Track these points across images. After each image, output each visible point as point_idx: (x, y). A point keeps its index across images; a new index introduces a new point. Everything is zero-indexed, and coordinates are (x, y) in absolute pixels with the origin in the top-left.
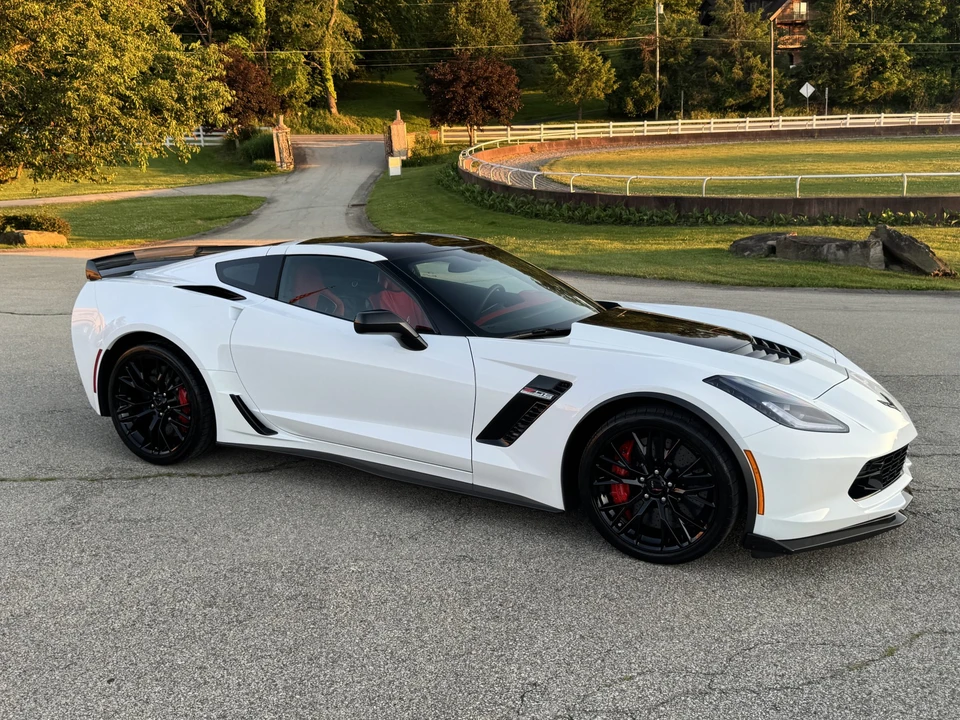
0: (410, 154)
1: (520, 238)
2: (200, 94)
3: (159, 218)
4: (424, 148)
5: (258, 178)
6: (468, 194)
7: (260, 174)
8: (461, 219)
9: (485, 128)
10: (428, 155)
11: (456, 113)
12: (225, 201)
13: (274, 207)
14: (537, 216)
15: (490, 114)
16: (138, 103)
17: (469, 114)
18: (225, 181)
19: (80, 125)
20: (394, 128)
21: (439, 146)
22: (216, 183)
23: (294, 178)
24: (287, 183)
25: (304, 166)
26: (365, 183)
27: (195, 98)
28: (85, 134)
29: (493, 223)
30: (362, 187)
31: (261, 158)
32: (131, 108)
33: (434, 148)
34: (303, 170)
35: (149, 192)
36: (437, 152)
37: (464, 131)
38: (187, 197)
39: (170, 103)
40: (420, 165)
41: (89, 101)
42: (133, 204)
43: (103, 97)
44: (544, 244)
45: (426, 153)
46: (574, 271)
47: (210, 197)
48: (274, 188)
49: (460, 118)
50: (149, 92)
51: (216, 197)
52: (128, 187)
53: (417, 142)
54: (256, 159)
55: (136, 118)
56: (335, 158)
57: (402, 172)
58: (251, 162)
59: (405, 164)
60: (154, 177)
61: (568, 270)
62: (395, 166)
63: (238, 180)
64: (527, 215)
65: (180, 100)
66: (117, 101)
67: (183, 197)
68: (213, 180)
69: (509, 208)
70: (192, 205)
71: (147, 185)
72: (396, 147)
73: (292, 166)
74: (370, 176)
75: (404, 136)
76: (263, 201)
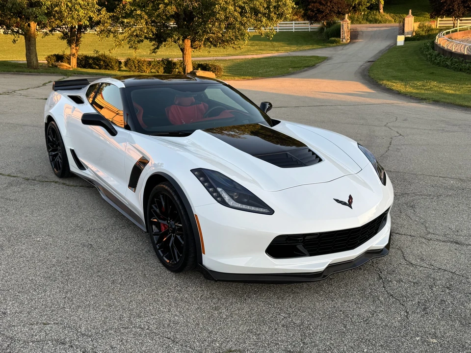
0: (414, 34)
1: (440, 82)
2: (278, 5)
3: (273, 67)
4: (423, 31)
5: (330, 47)
6: (429, 56)
7: (331, 45)
8: (417, 70)
9: (463, 19)
10: (424, 34)
11: (446, 11)
12: (307, 59)
13: (329, 62)
14: (461, 70)
15: (468, 10)
16: (248, 9)
17: (454, 11)
18: (313, 49)
19: (221, 21)
20: (407, 20)
21: (432, 30)
22: (308, 49)
23: (347, 47)
24: (342, 49)
25: (354, 41)
26: (383, 50)
27: (275, 7)
28: (223, 26)
29: (433, 73)
30: (380, 52)
31: (333, 37)
32: (245, 13)
33: (428, 31)
34: (354, 43)
35: (275, 54)
36: (430, 33)
37: (450, 21)
38: (291, 57)
39: (262, 9)
40: (418, 40)
41: (225, 9)
42: (266, 60)
43: (231, 7)
44: (451, 86)
45: (423, 33)
46: (448, 103)
47: (302, 56)
48: (335, 52)
49: (449, 13)
50: (254, 5)
51: (304, 57)
52: (268, 52)
53: (419, 27)
54: (331, 37)
55: (246, 17)
56: (373, 36)
57: (404, 43)
58: (329, 39)
59: (407, 39)
60: (282, 47)
61: (444, 102)
62: (400, 40)
63: (319, 48)
64: (455, 69)
65: (268, 8)
66: (238, 9)
67: (288, 57)
68: (308, 48)
69: (447, 64)
70: (291, 61)
71: (277, 50)
72: (407, 29)
73: (349, 41)
74: (388, 46)
75: (411, 24)
76: (325, 59)
